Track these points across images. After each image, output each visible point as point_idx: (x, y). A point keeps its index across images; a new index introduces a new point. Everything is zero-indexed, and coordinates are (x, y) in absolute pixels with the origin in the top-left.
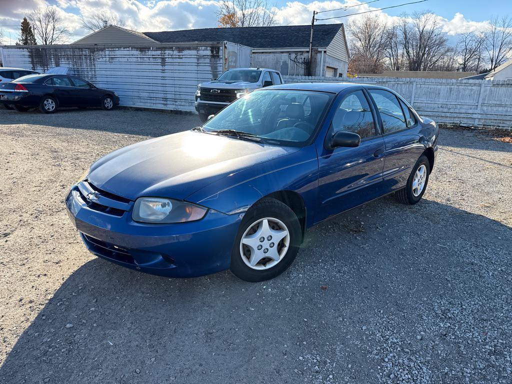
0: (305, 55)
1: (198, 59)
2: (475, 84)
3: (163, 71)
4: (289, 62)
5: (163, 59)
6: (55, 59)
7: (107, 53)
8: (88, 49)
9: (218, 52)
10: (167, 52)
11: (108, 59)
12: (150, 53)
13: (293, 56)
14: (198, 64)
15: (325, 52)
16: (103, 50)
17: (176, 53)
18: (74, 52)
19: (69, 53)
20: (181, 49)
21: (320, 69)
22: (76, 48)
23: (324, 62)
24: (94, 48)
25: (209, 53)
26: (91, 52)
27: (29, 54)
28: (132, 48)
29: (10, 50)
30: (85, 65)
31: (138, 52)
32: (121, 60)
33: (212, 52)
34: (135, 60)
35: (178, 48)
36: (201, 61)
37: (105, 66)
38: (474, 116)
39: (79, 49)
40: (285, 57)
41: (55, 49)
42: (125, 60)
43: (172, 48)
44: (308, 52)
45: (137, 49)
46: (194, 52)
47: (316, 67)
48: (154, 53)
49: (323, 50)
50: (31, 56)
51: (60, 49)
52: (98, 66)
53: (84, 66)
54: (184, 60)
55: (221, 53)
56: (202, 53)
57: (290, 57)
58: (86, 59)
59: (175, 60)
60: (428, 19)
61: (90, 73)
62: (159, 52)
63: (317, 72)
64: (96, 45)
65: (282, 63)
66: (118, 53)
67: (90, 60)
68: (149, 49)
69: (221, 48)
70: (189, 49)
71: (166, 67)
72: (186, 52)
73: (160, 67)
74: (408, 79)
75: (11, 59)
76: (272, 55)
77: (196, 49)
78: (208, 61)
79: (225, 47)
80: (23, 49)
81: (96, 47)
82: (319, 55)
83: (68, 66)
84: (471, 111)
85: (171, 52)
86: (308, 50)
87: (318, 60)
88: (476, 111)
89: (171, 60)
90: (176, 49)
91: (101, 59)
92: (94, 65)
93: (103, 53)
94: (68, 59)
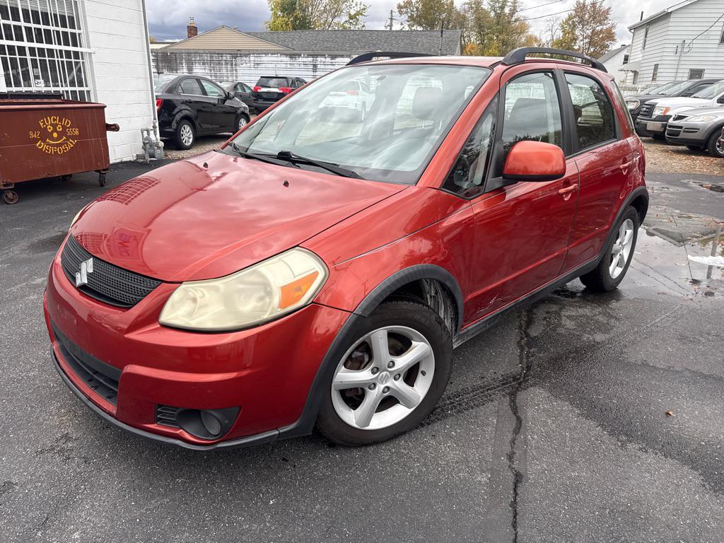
3: (314, 77)
5: (315, 66)
6: (187, 64)
7: (252, 58)
8: (230, 54)
10: (319, 59)
11: (252, 64)
12: (300, 59)
16: (246, 55)
17: (328, 60)
18: (212, 57)
20: (333, 57)
22: (215, 54)
24: (237, 54)
26: (233, 57)
28: (281, 54)
31: (287, 59)
32: (267, 66)
34: (284, 66)
35: (331, 55)
37: (248, 72)
39: (218, 54)
41: (188, 53)
42: (273, 66)
43: (325, 55)
45: (287, 55)
48: (305, 59)
50: (156, 61)
51: (195, 53)
52: (240, 72)
53: (224, 71)
58: (227, 64)
59: (327, 67)
61: (231, 79)
62: (310, 59)
64: (238, 50)
66: (265, 58)
67: (232, 65)
68: (300, 55)
70: (342, 56)
71: (317, 73)
72: (338, 60)
73: (312, 73)
77: (349, 56)
83: (203, 71)
85: (323, 59)
89: (322, 67)
90: (329, 55)
91: (244, 65)
92: (236, 70)
93: (247, 59)
94: (204, 64)
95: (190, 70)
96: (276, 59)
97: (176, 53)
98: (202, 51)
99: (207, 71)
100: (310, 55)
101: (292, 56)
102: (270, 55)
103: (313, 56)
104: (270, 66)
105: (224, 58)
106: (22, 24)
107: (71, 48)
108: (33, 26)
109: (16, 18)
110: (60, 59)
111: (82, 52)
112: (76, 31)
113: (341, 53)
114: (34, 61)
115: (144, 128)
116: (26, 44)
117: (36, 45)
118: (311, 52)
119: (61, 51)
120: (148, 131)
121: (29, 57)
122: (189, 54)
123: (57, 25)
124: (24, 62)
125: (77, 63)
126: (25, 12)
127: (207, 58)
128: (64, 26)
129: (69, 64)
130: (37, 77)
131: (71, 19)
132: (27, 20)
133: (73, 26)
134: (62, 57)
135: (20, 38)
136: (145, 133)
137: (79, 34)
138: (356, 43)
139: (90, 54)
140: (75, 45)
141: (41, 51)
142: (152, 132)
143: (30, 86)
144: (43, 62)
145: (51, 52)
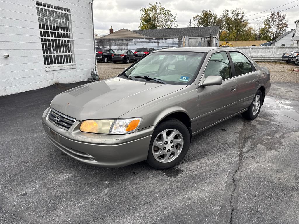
0: (208, 39)
1: (173, 42)
2: (271, 48)
3: (158, 47)
4: (201, 41)
5: (158, 43)
6: (109, 43)
7: (134, 41)
9: (181, 39)
10: (160, 40)
11: (134, 43)
12: (153, 40)
13: (203, 39)
14: (173, 44)
15: (216, 38)
17: (164, 40)
19: (116, 41)
20: (166, 39)
21: (214, 44)
23: (215, 41)
25: (177, 40)
26: (126, 40)
28: (145, 39)
31: (148, 40)
32: (140, 43)
33: (179, 39)
34: (146, 43)
36: (174, 43)
37: (133, 46)
38: (271, 59)
39: (121, 39)
40: (200, 40)
42: (142, 43)
43: (162, 39)
44: (209, 38)
45: (147, 39)
46: (171, 40)
47: (212, 43)
48: (154, 41)
49: (215, 37)
50: (98, 43)
51: (112, 39)
52: (129, 46)
53: (123, 46)
54: (167, 43)
55: (182, 40)
56: (174, 40)
57: (202, 40)
58: (124, 43)
59: (163, 43)
62: (157, 40)
63: (213, 45)
65: (198, 42)
66: (139, 41)
67: (126, 43)
68: (152, 39)
69: (182, 38)
70: (169, 39)
71: (159, 46)
72: (168, 40)
73: (157, 46)
74: (248, 47)
76: (194, 39)
77: (172, 39)
78: (177, 43)
79: (184, 38)
81: (129, 39)
82: (213, 39)
83: (115, 46)
84: (270, 57)
86: (209, 37)
87: (213, 41)
88: (272, 57)
89: (161, 43)
90: (164, 38)
91: (131, 43)
92: (128, 46)
93: (132, 41)
94: (115, 43)
95: (110, 46)
96: (143, 41)
97: (105, 40)
98: (115, 39)
99: (117, 46)
100: (157, 39)
101: (149, 39)
102: (141, 39)
103: (158, 39)
104: (141, 43)
105: (123, 41)
106: (50, 31)
107: (66, 39)
108: (53, 31)
109: (48, 29)
110: (62, 43)
111: (70, 41)
112: (68, 33)
113: (169, 37)
114: (53, 44)
115: (92, 68)
116: (50, 38)
117: (54, 38)
118: (157, 38)
119: (62, 40)
120: (93, 69)
121: (51, 43)
122: (110, 40)
123: (61, 31)
124: (49, 45)
125: (68, 44)
126: (51, 26)
127: (117, 41)
128: (64, 31)
129: (65, 45)
130: (54, 50)
131: (67, 28)
132: (51, 29)
133: (67, 31)
134: (63, 42)
135: (48, 36)
136: (92, 70)
137: (69, 34)
138: (175, 33)
139: (73, 41)
140: (68, 38)
141: (56, 40)
142: (95, 70)
143: (51, 53)
144: (56, 44)
145: (59, 40)
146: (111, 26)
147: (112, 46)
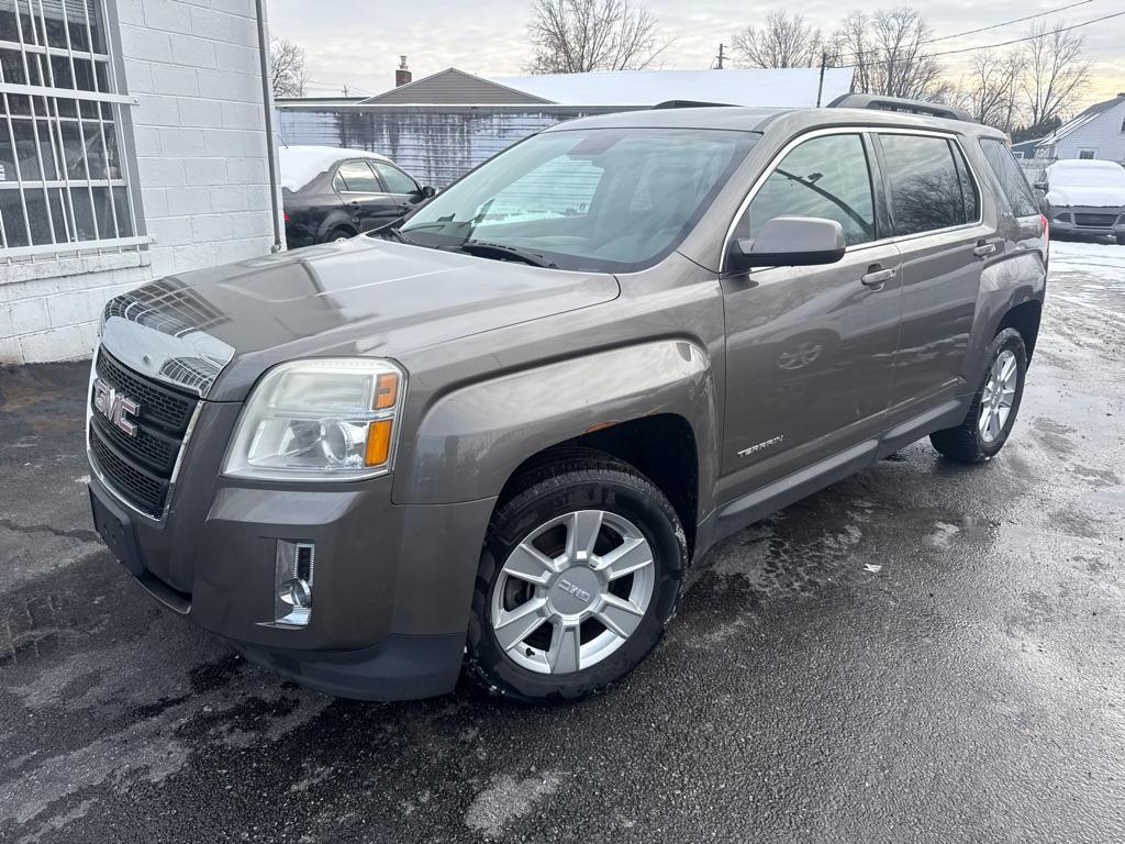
6: (389, 130)
7: (495, 121)
8: (459, 114)
11: (496, 131)
16: (486, 117)
18: (429, 119)
19: (419, 120)
22: (435, 113)
24: (471, 114)
26: (464, 119)
27: (335, 121)
28: (544, 114)
29: (296, 114)
30: (450, 141)
37: (489, 143)
39: (440, 114)
41: (392, 114)
45: (553, 115)
50: (341, 126)
51: (402, 113)
52: (475, 143)
53: (449, 143)
58: (453, 131)
60: (906, 25)
61: (459, 155)
64: (473, 107)
66: (516, 121)
67: (462, 131)
75: (297, 130)
80: (325, 113)
81: (474, 110)
83: (416, 142)
91: (483, 132)
92: (469, 141)
93: (488, 122)
94: (416, 130)
95: (394, 141)
96: (535, 122)
97: (372, 114)
98: (414, 111)
99: (422, 143)
101: (562, 117)
102: (525, 115)
105: (450, 121)
107: (75, 94)
111: (105, 104)
112: (91, 56)
123: (39, 42)
125: (91, 127)
128: (59, 42)
131: (78, 27)
146: (403, 58)
147: (402, 142)
